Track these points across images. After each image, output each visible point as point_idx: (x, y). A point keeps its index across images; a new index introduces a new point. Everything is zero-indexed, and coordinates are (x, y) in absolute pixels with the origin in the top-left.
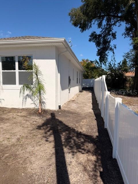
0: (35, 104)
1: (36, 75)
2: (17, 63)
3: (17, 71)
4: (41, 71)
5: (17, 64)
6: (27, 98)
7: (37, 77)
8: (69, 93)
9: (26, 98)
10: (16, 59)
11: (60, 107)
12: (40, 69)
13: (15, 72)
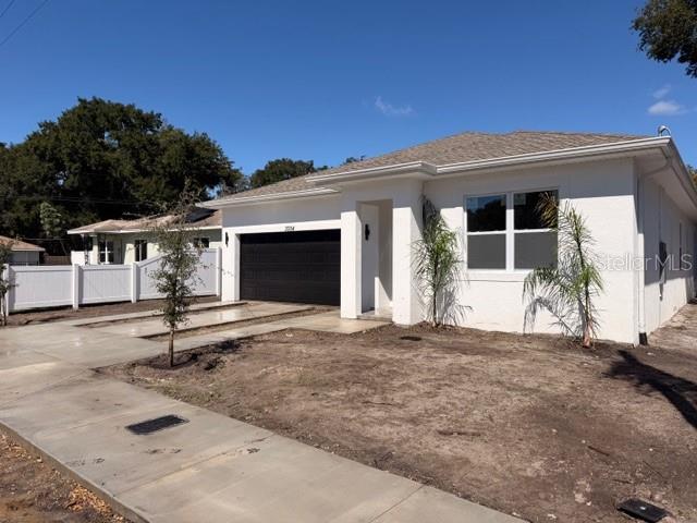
0: (563, 324)
1: (578, 240)
2: (512, 211)
3: (510, 231)
4: (589, 229)
5: (510, 215)
6: (538, 308)
7: (579, 244)
8: (661, 298)
9: (534, 312)
10: (510, 201)
11: (643, 338)
12: (588, 224)
13: (504, 235)
